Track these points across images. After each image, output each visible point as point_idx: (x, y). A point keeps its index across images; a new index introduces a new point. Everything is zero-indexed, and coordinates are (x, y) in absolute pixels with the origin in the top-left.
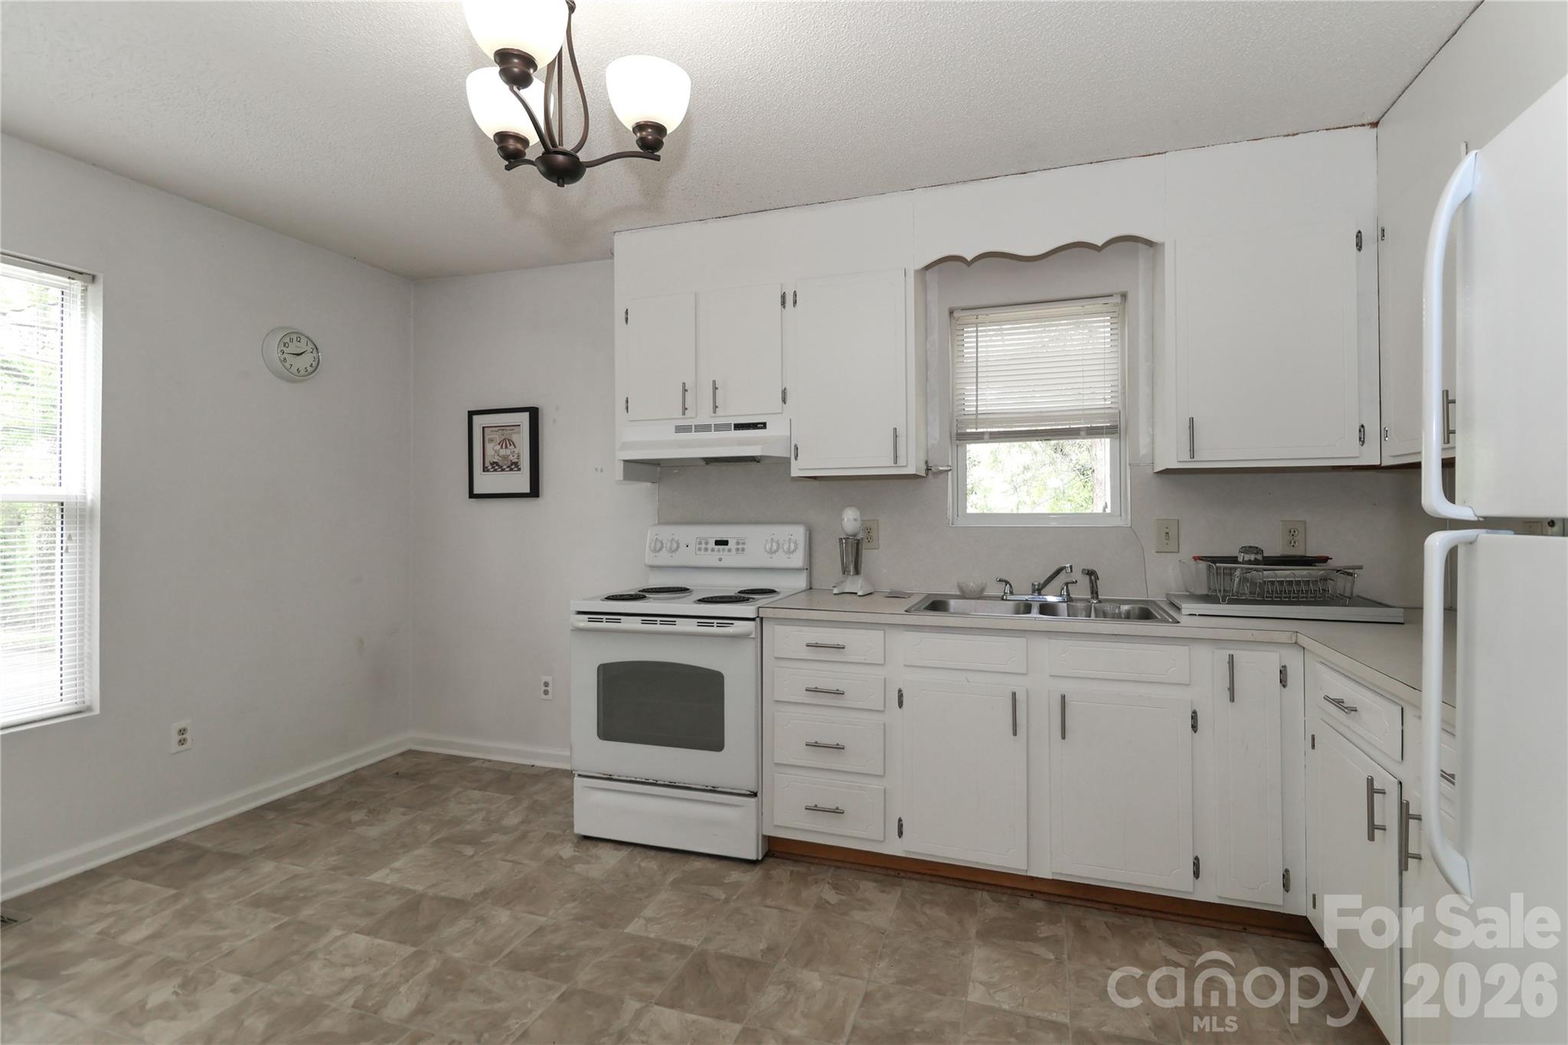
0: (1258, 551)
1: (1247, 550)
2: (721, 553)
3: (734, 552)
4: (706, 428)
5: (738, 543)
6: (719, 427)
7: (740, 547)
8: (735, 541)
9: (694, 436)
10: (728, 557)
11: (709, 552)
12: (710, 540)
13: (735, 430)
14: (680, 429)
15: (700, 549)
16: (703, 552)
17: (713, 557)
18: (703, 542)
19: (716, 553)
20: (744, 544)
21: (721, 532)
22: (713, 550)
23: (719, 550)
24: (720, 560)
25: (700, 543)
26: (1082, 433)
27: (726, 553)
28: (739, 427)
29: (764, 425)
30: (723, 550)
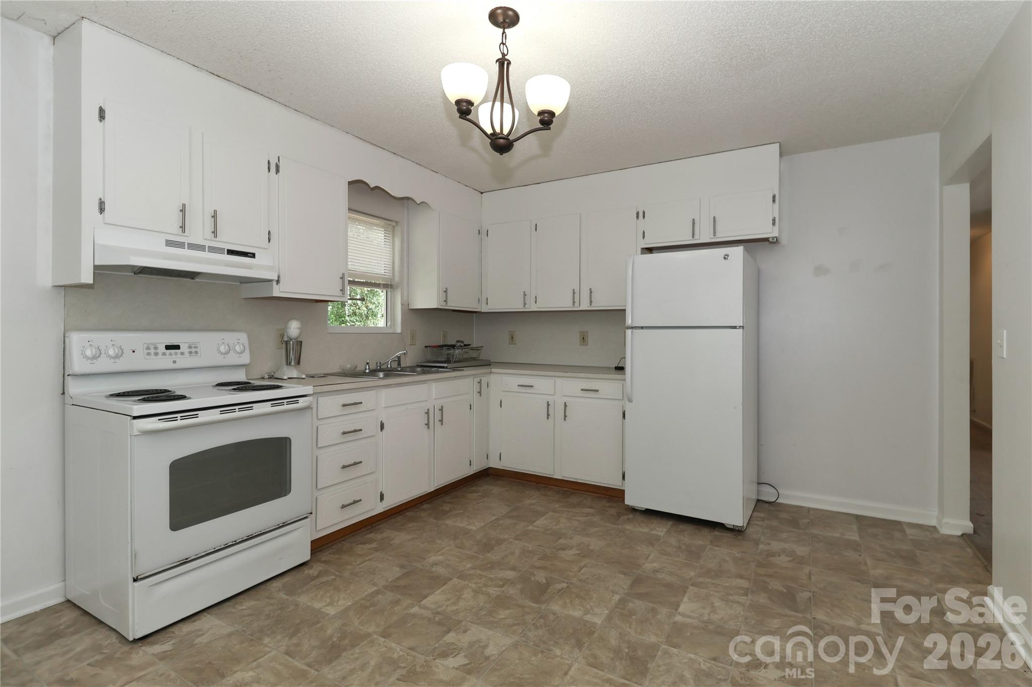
0: (462, 342)
1: (458, 341)
2: (174, 356)
3: (187, 354)
4: (201, 248)
5: (190, 347)
6: (212, 249)
7: (193, 350)
8: (187, 345)
9: (186, 252)
10: (181, 360)
11: (160, 355)
12: (158, 345)
13: (227, 254)
14: (169, 243)
15: (149, 354)
16: (153, 356)
17: (167, 360)
18: (152, 347)
19: (168, 356)
20: (196, 347)
21: (173, 339)
22: (164, 354)
23: (171, 354)
24: (174, 362)
25: (148, 348)
26: (381, 286)
27: (179, 355)
28: (231, 252)
29: (253, 255)
30: (176, 354)
